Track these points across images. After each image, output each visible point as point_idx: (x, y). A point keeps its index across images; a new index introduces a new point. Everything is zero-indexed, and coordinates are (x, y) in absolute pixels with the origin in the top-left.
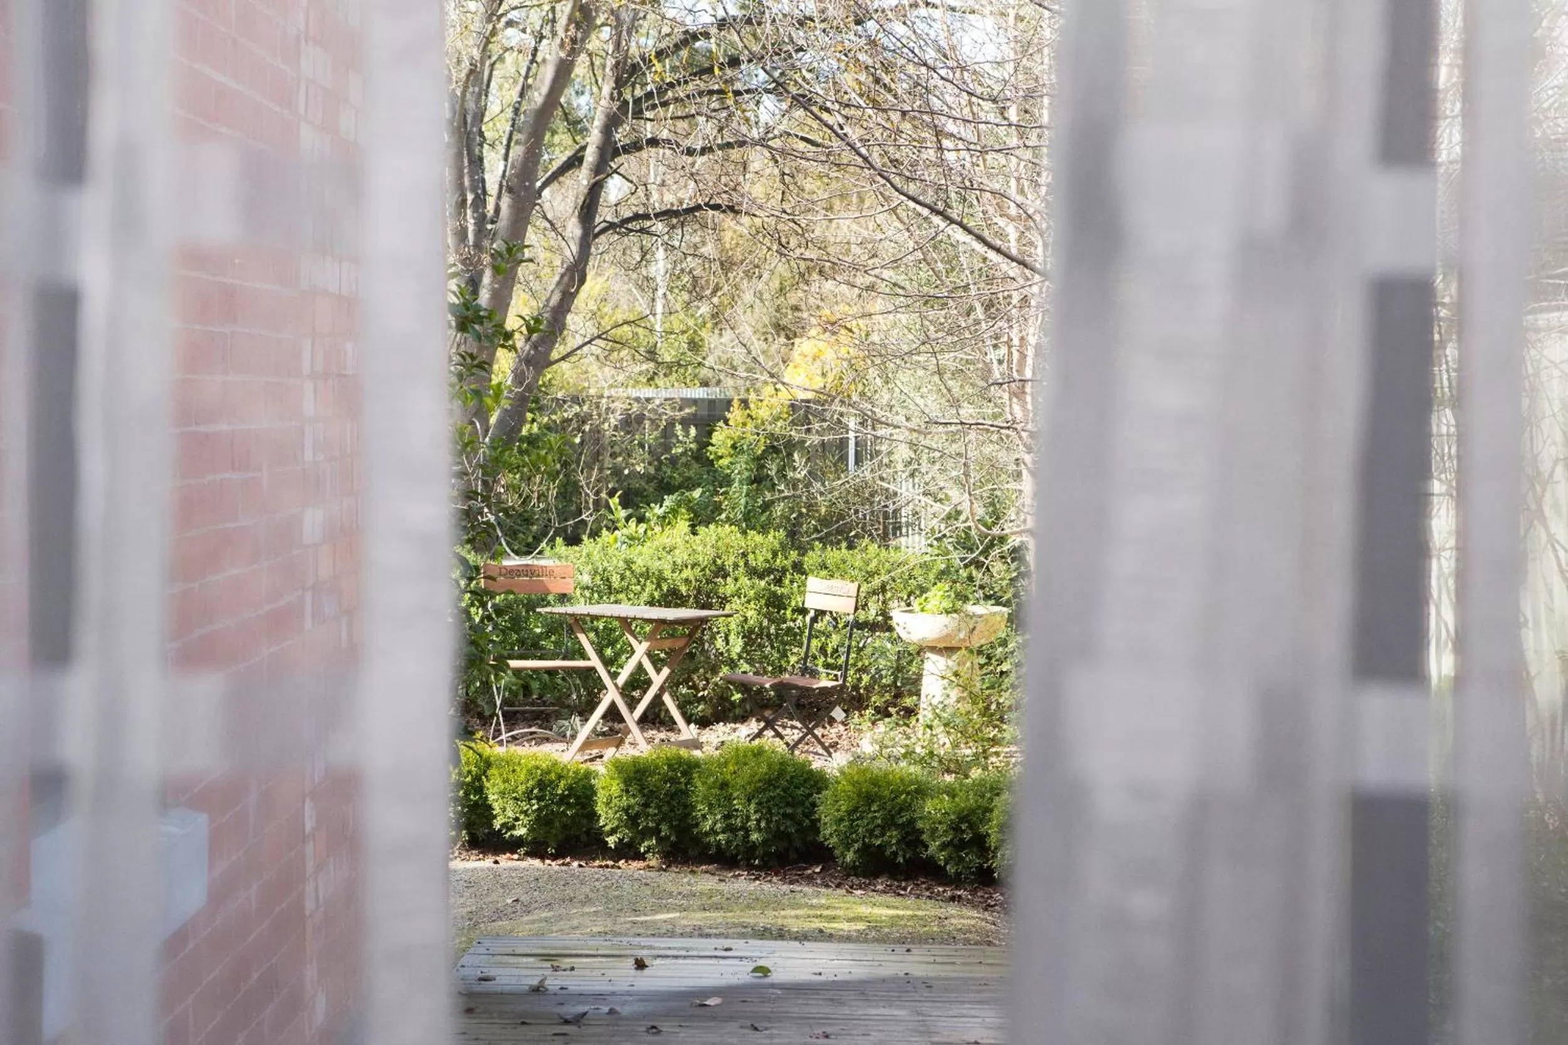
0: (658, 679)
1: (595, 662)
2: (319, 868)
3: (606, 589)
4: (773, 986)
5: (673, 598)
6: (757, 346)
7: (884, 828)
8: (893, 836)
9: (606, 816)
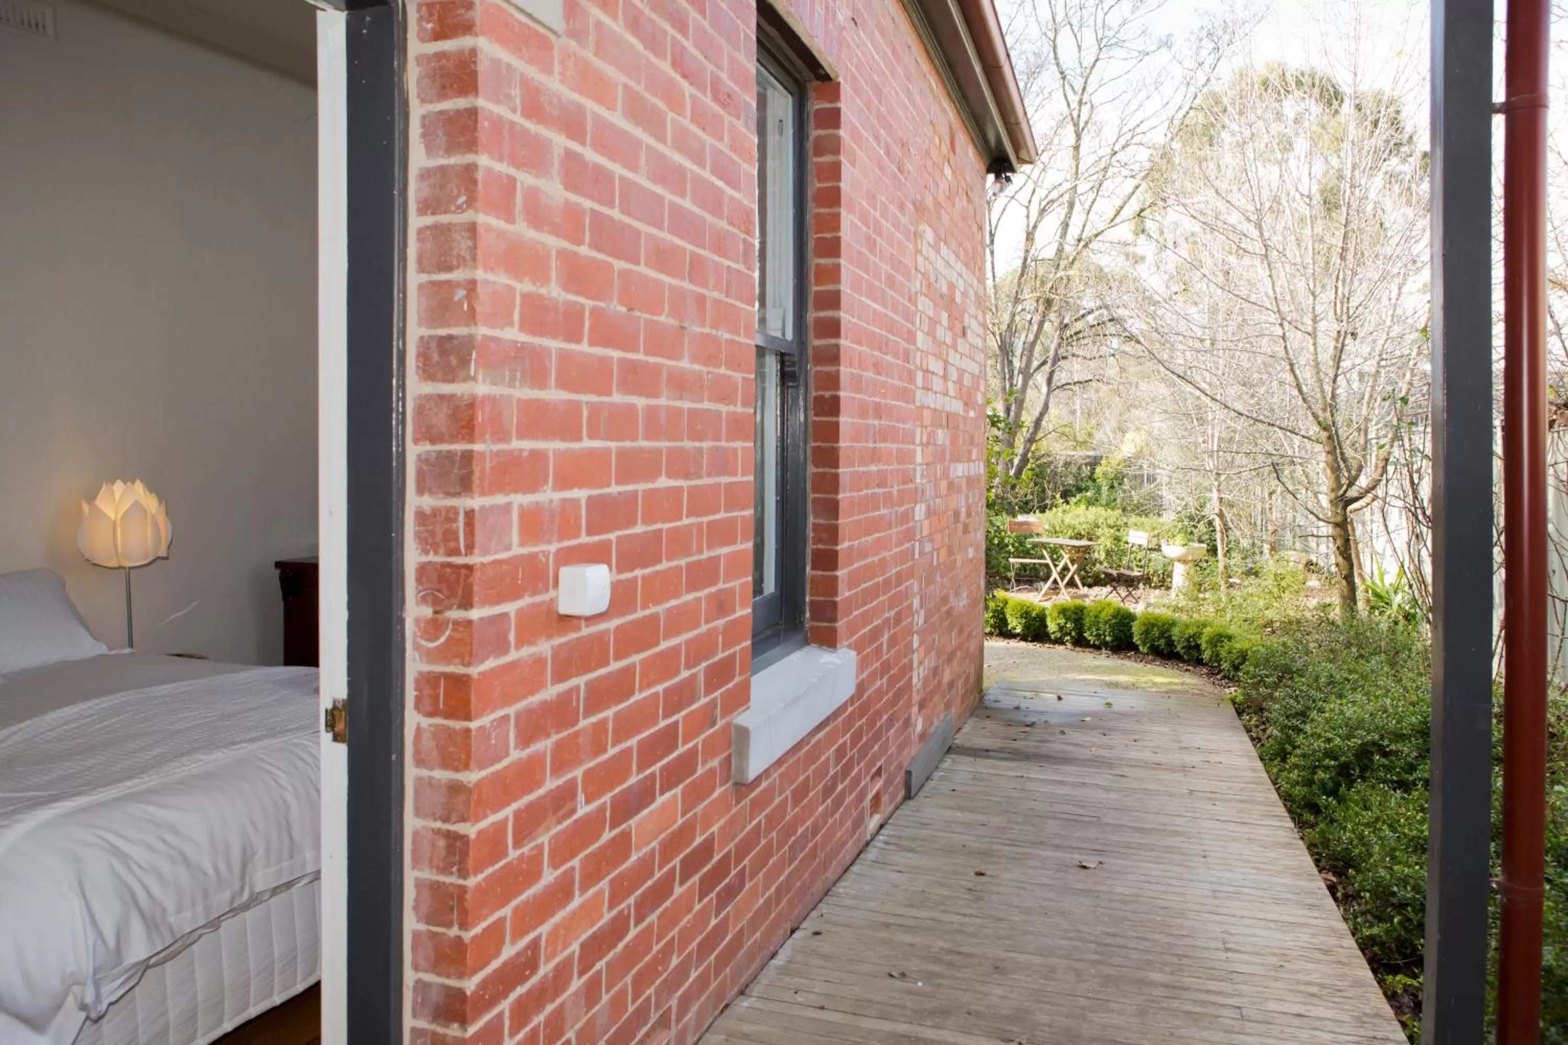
0: (1073, 568)
1: (1048, 561)
2: (921, 663)
3: (1055, 532)
4: (1115, 713)
5: (1079, 536)
6: (1111, 435)
7: (1159, 639)
8: (1162, 642)
9: (1052, 627)
